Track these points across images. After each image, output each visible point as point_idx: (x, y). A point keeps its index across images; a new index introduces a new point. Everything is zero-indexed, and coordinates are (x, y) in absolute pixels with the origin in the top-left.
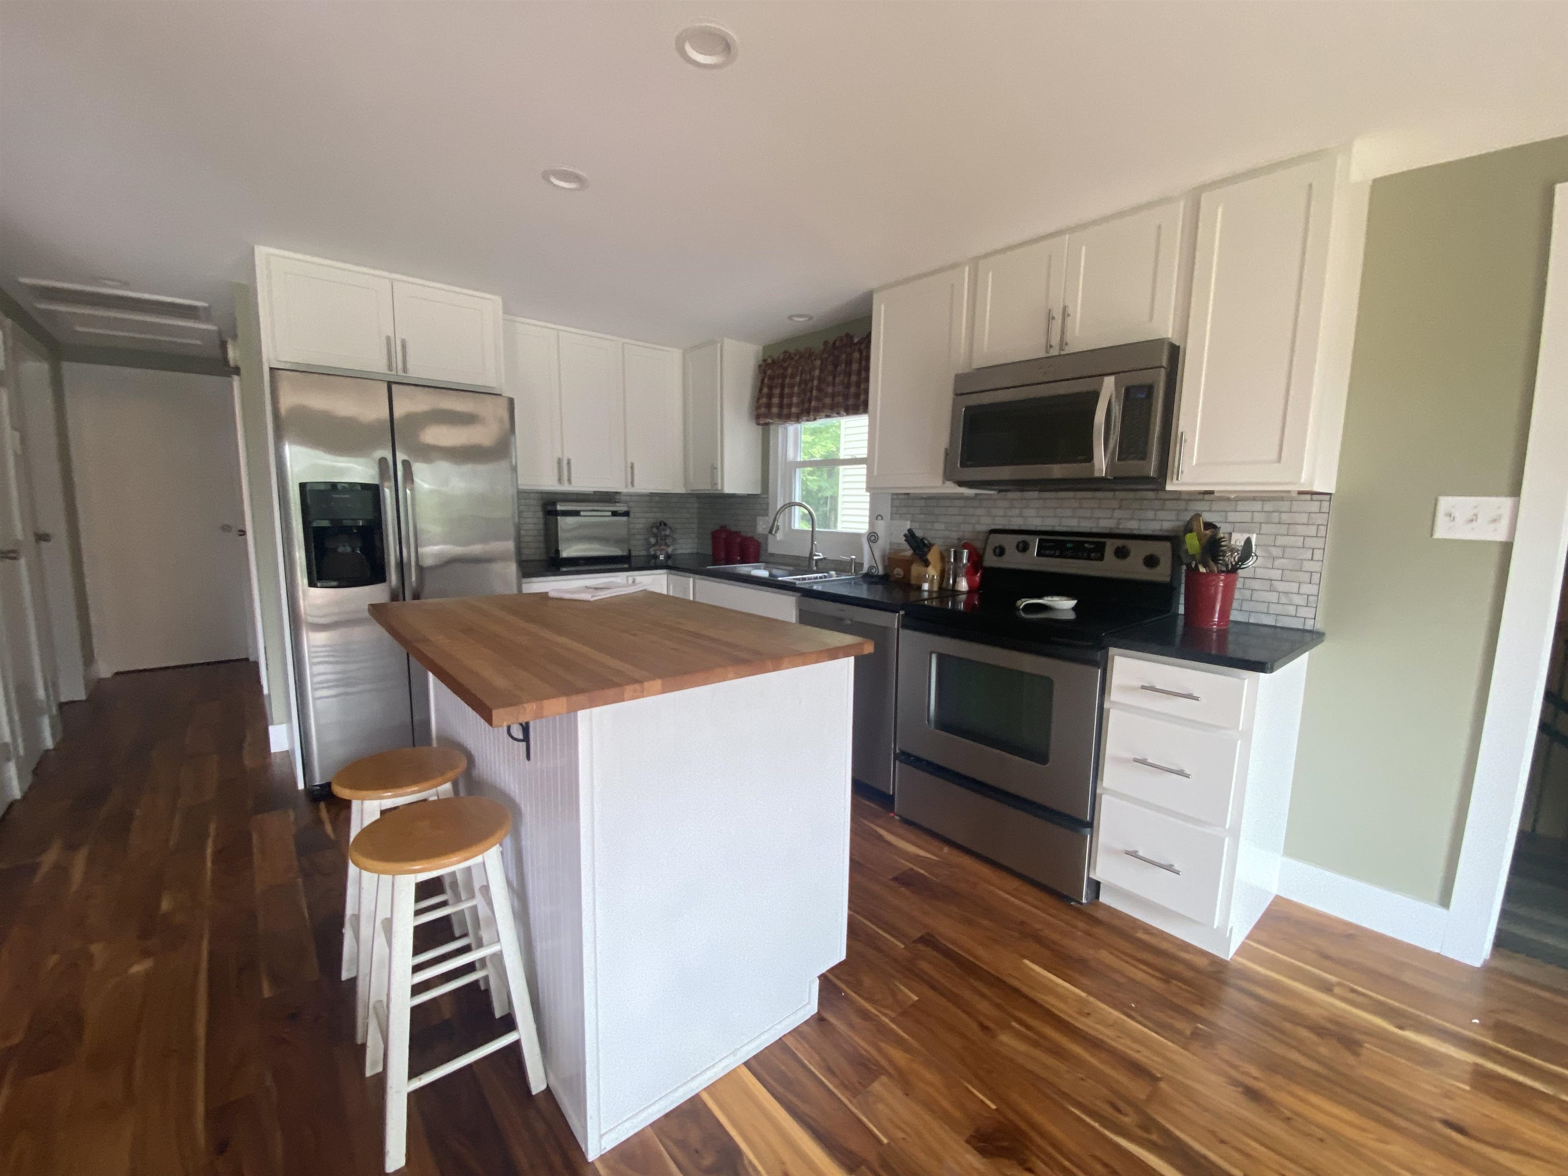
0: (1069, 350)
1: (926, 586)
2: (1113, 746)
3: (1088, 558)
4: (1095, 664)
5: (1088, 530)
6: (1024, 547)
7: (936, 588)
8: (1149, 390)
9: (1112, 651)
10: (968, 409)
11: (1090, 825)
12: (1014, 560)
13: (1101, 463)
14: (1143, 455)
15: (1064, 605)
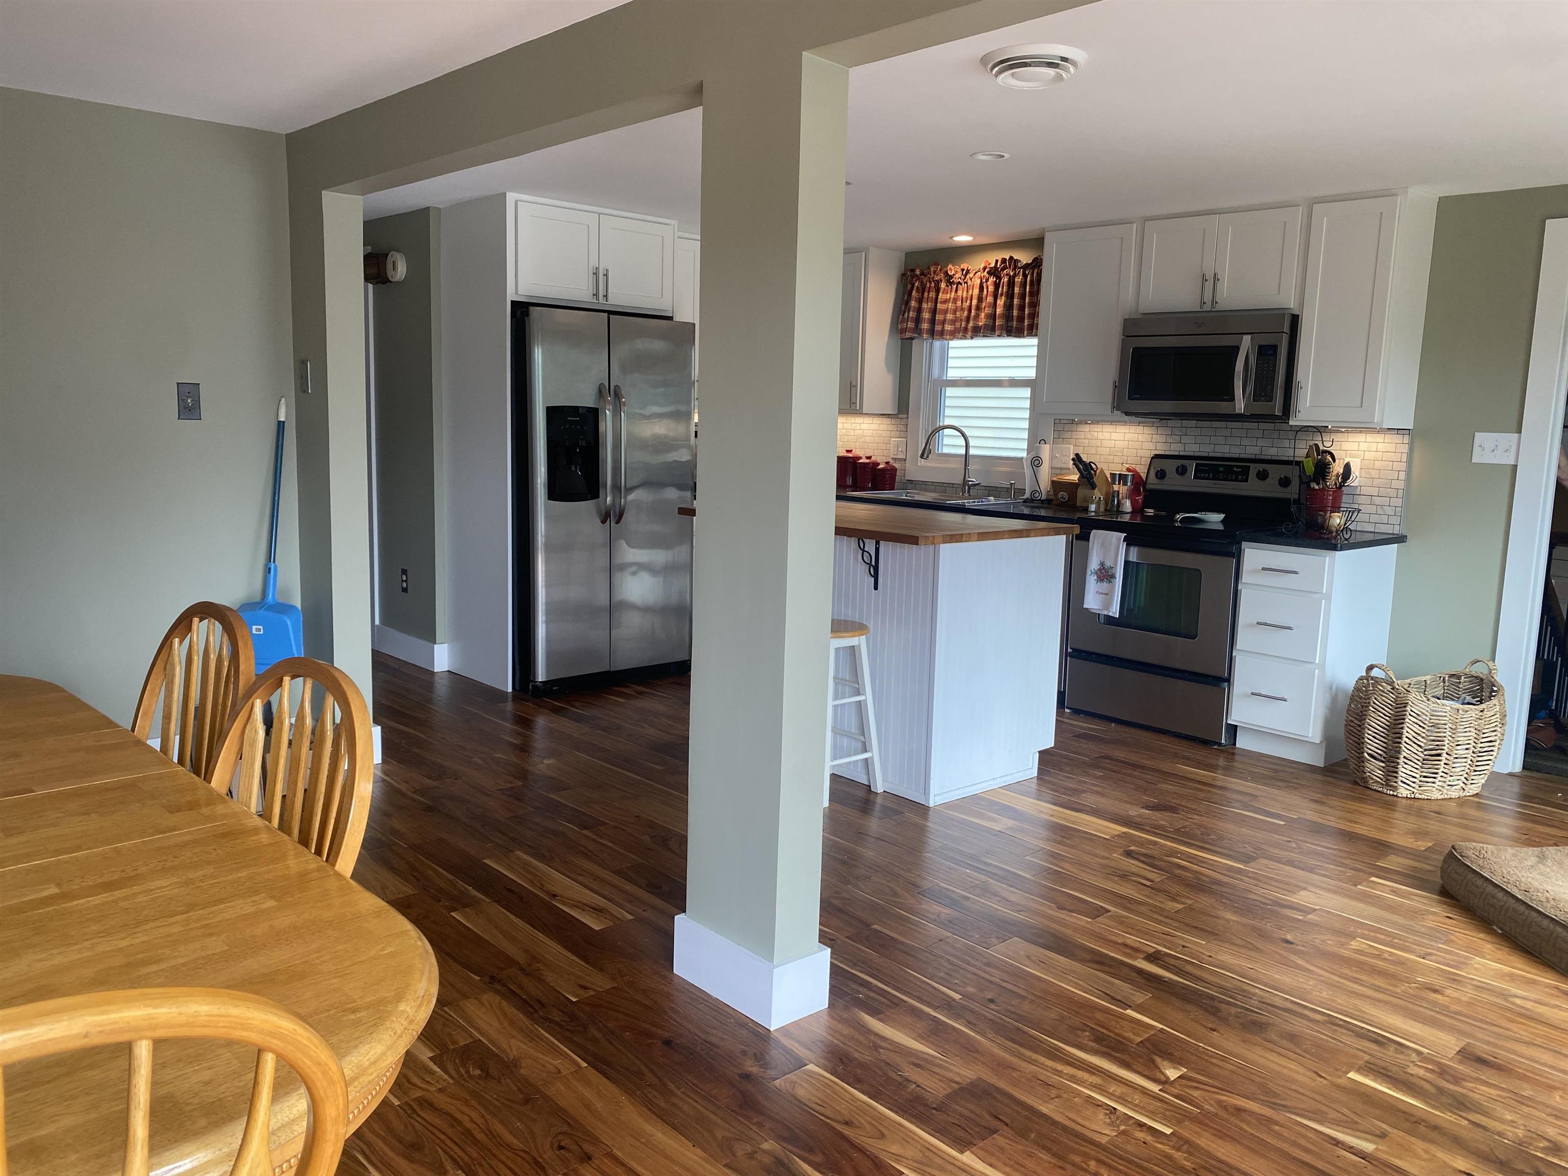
0: (1218, 308)
1: (1093, 507)
2: (1246, 615)
3: (1236, 480)
4: (1230, 555)
5: (1237, 456)
6: (1182, 471)
7: (1102, 509)
8: (1274, 349)
9: (1244, 545)
10: (1136, 349)
11: (1228, 680)
12: (1174, 483)
13: (1240, 405)
14: (1270, 398)
15: (1214, 519)
